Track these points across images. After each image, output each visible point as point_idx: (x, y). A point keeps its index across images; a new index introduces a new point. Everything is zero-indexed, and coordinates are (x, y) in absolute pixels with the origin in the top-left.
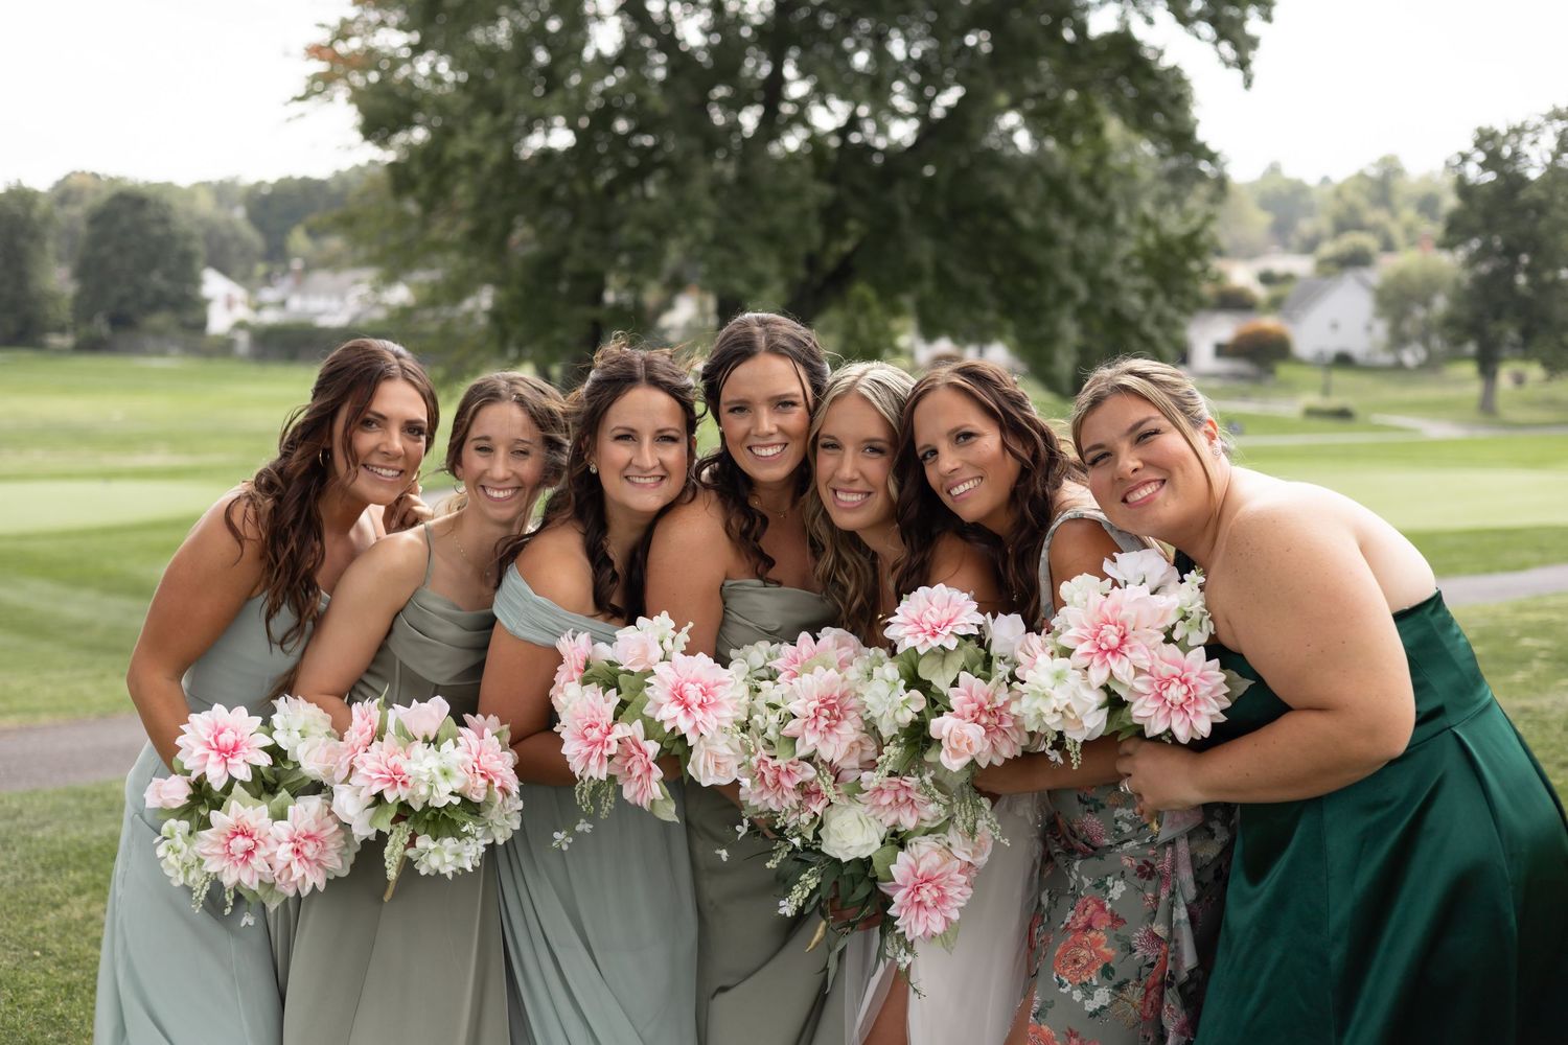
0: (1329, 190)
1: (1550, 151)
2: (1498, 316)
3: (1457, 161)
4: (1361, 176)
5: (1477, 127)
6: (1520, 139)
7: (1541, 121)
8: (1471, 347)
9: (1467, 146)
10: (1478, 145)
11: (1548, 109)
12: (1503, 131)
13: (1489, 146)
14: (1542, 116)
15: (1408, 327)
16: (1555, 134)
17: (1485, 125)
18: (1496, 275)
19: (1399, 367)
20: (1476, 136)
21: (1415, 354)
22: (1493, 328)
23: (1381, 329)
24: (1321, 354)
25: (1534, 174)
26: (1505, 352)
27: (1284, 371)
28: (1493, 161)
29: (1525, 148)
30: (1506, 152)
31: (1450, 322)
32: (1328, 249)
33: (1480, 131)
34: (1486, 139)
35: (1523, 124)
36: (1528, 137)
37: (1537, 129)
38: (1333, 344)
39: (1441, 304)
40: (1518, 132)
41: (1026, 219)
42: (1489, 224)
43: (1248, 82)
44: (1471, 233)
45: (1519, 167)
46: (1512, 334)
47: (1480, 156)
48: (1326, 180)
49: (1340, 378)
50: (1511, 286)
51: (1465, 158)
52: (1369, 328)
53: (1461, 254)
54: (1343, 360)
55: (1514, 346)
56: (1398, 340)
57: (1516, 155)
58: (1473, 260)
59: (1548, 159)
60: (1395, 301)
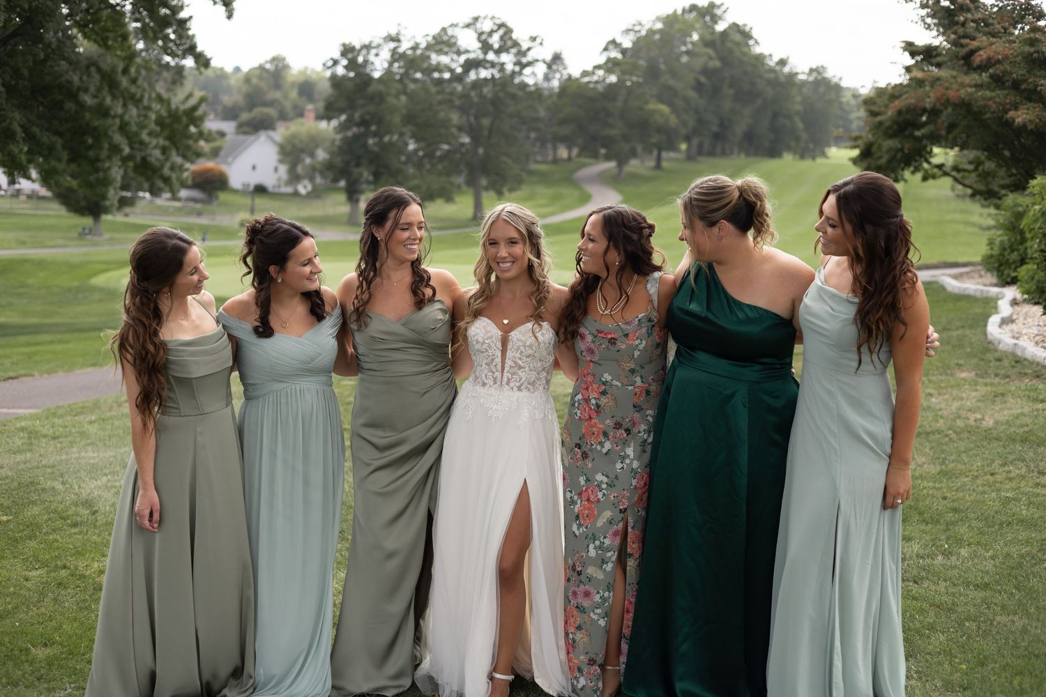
0: (240, 76)
1: (385, 60)
2: (358, 165)
3: (330, 63)
4: (261, 68)
5: (342, 43)
6: (368, 53)
7: (381, 41)
8: (342, 183)
9: (336, 55)
10: (343, 54)
11: (385, 34)
12: (358, 47)
13: (350, 56)
14: (381, 38)
15: (299, 169)
16: (389, 50)
17: (347, 42)
18: (356, 137)
19: (296, 194)
20: (342, 48)
21: (305, 187)
22: (356, 171)
23: (283, 170)
24: (246, 185)
25: (377, 75)
26: (364, 186)
27: (223, 196)
28: (352, 65)
29: (372, 58)
30: (360, 59)
31: (328, 167)
32: (245, 116)
33: (344, 45)
34: (347, 50)
35: (371, 42)
36: (373, 52)
37: (378, 46)
38: (254, 179)
39: (321, 155)
40: (367, 47)
41: (88, 100)
42: (351, 106)
43: (230, 16)
44: (341, 111)
45: (368, 70)
46: (367, 175)
47: (345, 62)
48: (237, 69)
49: (260, 201)
50: (365, 145)
51: (335, 62)
52: (276, 169)
53: (334, 123)
54: (260, 190)
55: (369, 183)
56: (294, 178)
57: (366, 62)
58: (343, 128)
59: (386, 65)
60: (291, 153)
